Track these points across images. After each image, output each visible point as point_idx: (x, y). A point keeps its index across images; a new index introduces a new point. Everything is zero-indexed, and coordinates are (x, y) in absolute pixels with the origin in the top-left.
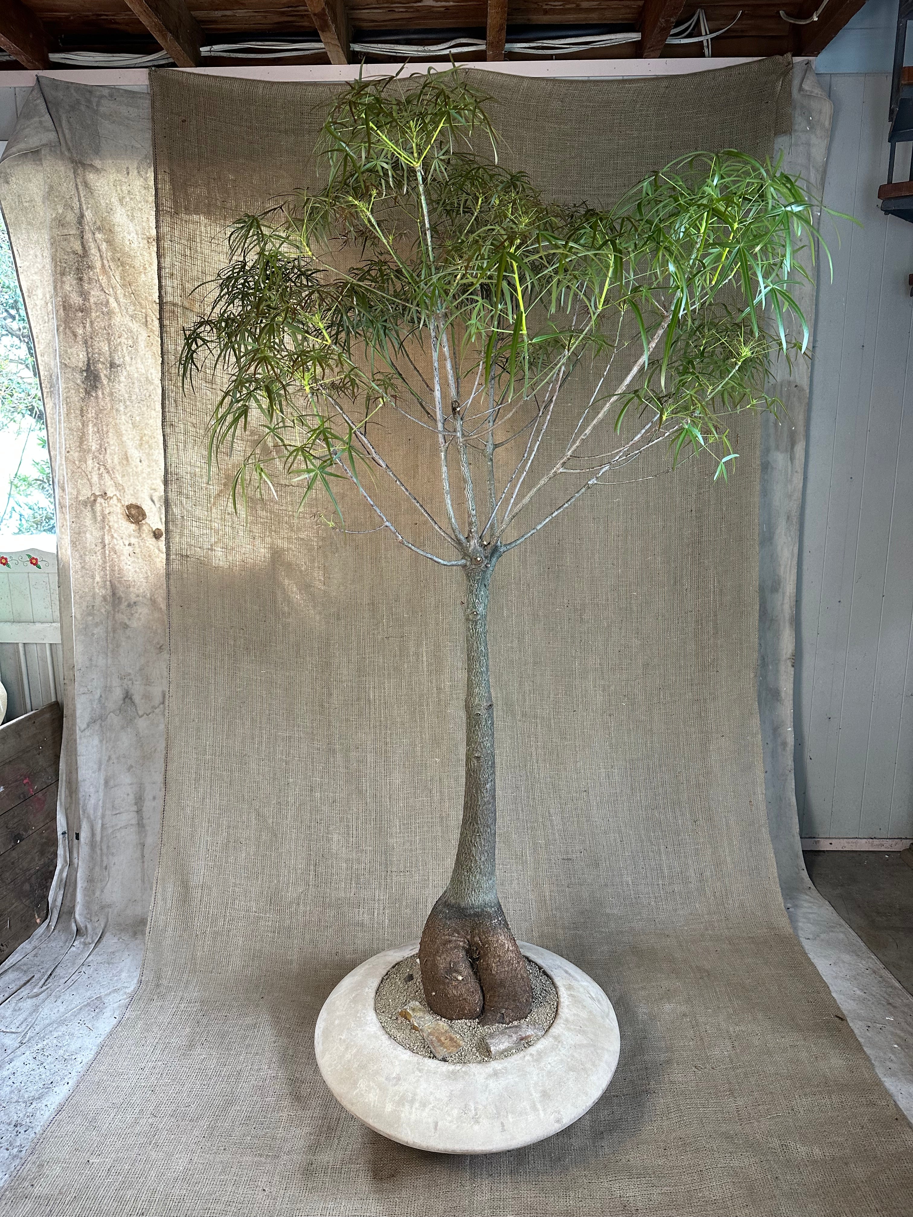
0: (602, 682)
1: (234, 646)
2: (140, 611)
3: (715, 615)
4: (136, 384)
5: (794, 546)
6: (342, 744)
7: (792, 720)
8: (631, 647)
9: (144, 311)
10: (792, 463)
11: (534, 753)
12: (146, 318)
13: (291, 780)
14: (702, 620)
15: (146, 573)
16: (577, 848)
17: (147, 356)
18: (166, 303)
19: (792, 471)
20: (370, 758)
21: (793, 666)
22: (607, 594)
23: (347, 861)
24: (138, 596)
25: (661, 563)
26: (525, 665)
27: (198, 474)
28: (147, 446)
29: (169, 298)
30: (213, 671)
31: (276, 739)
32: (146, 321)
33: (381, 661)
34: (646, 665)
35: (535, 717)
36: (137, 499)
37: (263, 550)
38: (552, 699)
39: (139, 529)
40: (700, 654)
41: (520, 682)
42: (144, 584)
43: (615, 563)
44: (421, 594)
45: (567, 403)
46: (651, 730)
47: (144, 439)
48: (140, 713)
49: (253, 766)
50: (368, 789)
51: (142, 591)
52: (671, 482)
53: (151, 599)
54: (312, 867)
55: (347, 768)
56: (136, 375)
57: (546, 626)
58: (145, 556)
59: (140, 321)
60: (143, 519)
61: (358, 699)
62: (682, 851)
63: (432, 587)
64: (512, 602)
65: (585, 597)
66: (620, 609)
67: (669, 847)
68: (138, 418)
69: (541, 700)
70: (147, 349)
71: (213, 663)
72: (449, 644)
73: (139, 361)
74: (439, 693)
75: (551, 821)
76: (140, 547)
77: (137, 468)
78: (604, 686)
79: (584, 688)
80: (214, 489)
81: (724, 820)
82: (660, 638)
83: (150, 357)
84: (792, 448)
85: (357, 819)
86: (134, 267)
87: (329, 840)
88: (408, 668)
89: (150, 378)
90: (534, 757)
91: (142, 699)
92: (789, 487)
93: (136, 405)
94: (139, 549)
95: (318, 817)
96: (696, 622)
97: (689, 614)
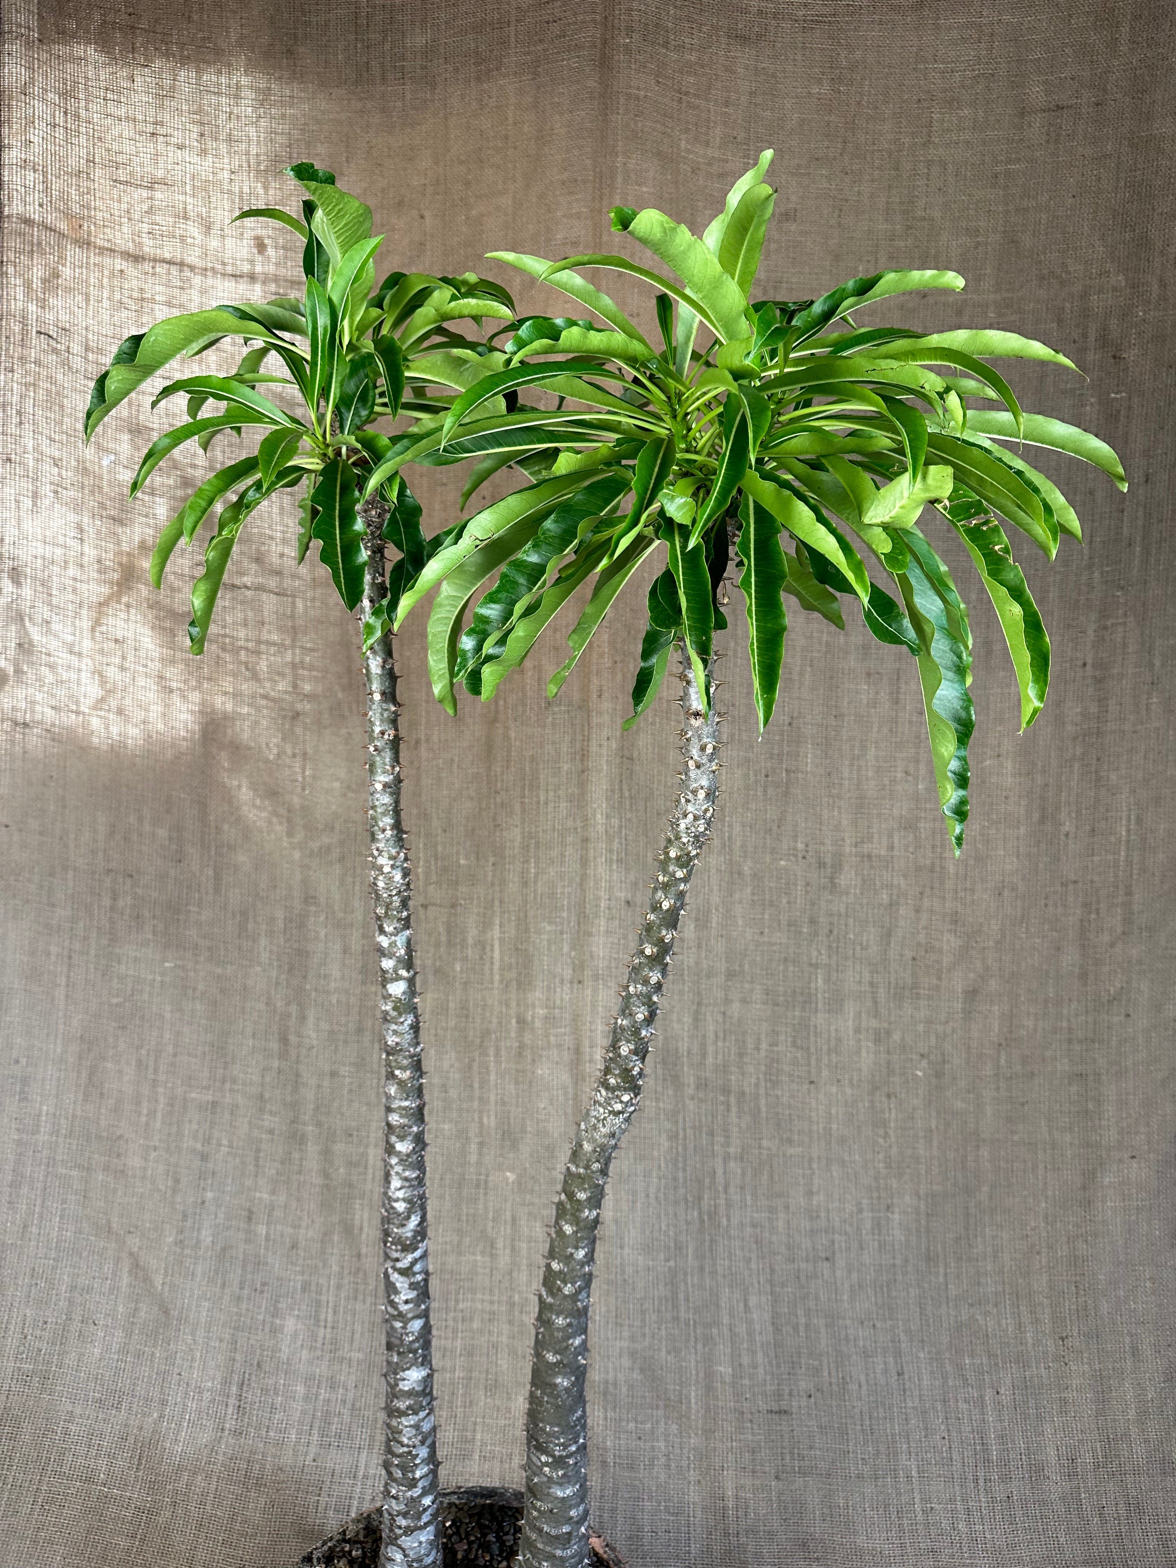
0: (874, 1023)
1: (112, 909)
3: (1129, 894)
8: (941, 950)
11: (720, 1171)
14: (1098, 902)
16: (803, 1385)
18: (9, 216)
22: (890, 836)
23: (309, 1379)
25: (1014, 775)
29: (15, 208)
30: (66, 959)
34: (971, 993)
35: (726, 1091)
37: (184, 717)
38: (762, 1053)
40: (1090, 978)
41: (697, 1013)
43: (912, 770)
44: (494, 820)
50: (366, 1224)
54: (234, 1388)
57: (756, 898)
63: (517, 808)
65: (843, 840)
66: (918, 869)
71: (67, 944)
72: (548, 928)
74: (521, 1031)
75: (750, 1322)
78: (877, 1032)
82: (1004, 936)
87: (275, 1331)
88: (461, 973)
90: (720, 1178)
95: (259, 1278)
96: (1085, 905)
97: (1071, 887)
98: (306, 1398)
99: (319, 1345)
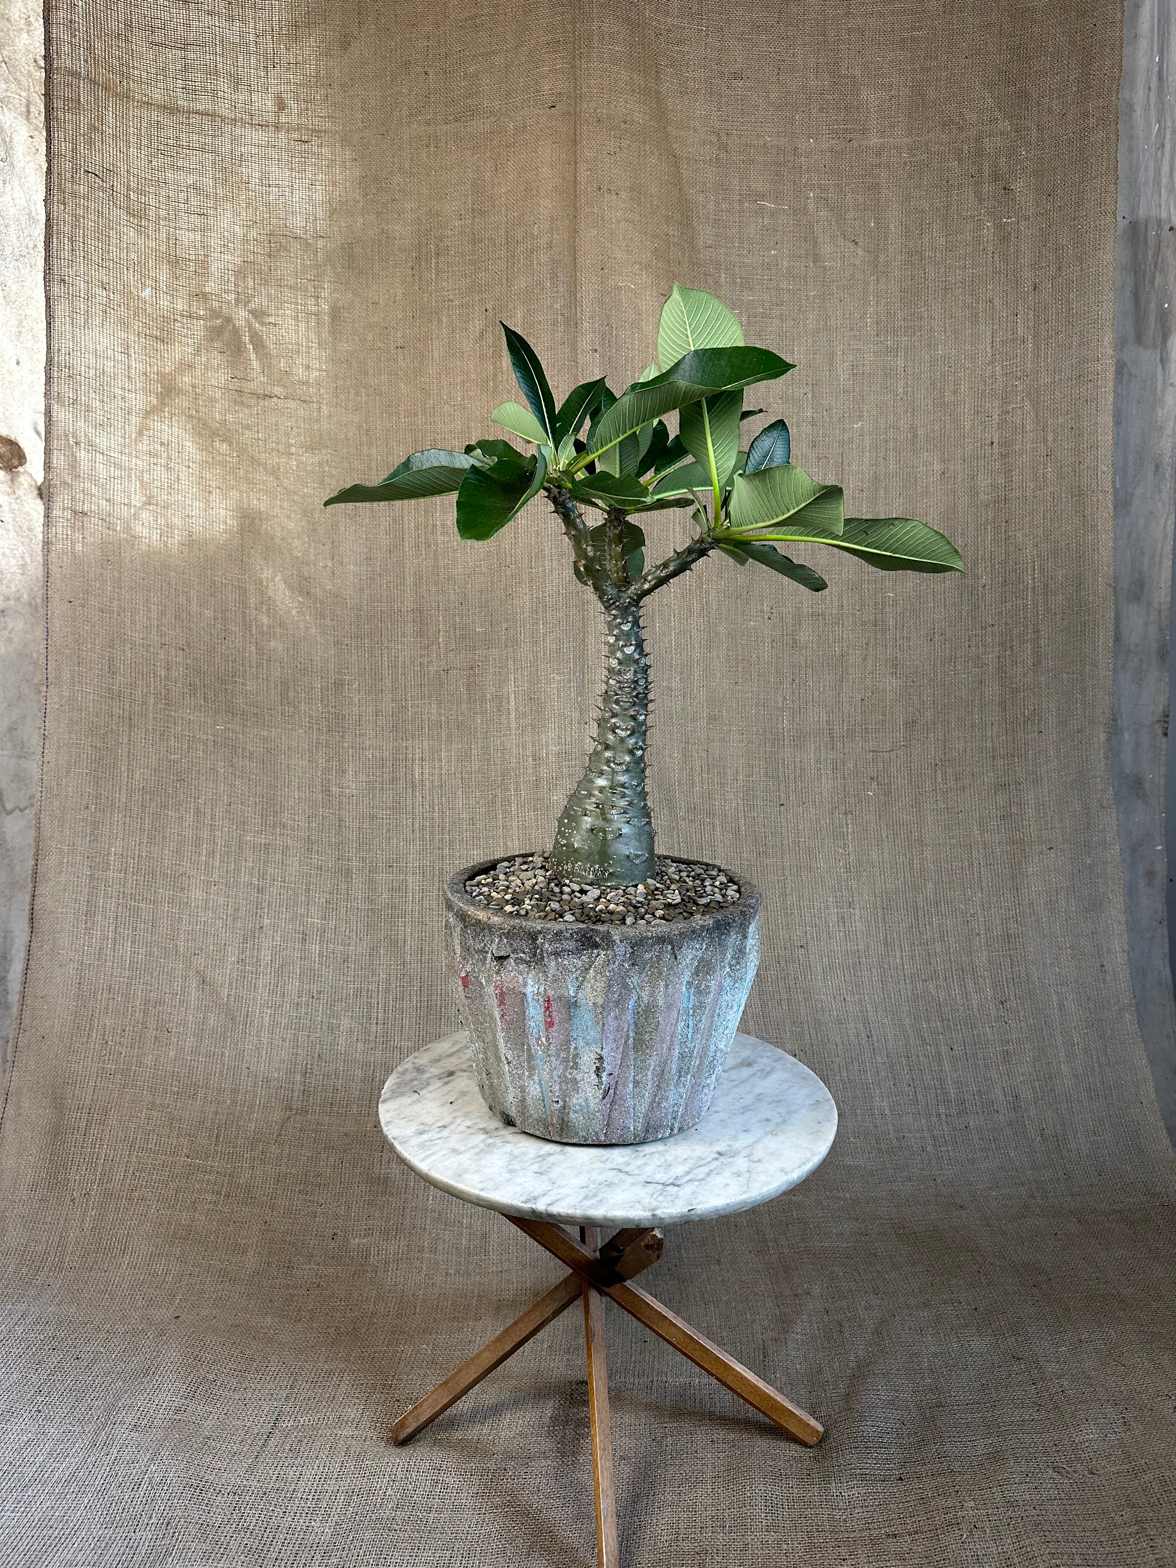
0: (831, 755)
1: (167, 678)
2: (10, 626)
3: (1036, 631)
4: (13, 227)
5: (1167, 519)
6: (363, 859)
7: (1163, 831)
8: (884, 690)
9: (24, 94)
10: (1163, 368)
12: (28, 106)
13: (266, 921)
14: (1012, 640)
15: (23, 558)
17: (27, 170)
18: (57, 69)
19: (1164, 384)
20: (413, 882)
21: (1166, 735)
24: (7, 599)
26: (692, 721)
27: (109, 370)
28: (30, 337)
29: (63, 61)
31: (240, 847)
32: (28, 112)
33: (434, 711)
34: (910, 724)
35: (711, 814)
36: (10, 428)
37: (223, 512)
38: (740, 783)
39: (12, 480)
40: (1008, 704)
42: (19, 577)
44: (505, 590)
45: (769, 249)
46: (920, 840)
47: (25, 323)
48: (9, 806)
49: (197, 894)
51: (14, 589)
52: (954, 393)
53: (30, 604)
55: (372, 902)
56: (12, 211)
57: (730, 653)
58: (20, 527)
59: (16, 109)
60: (21, 464)
61: (394, 780)
62: (980, 1055)
63: (525, 577)
64: (671, 607)
65: (801, 602)
66: (865, 623)
67: (955, 1047)
68: (14, 288)
69: (723, 785)
70: (28, 158)
71: (127, 707)
72: (557, 678)
73: (16, 185)
76: (12, 511)
77: (11, 374)
78: (834, 762)
79: (798, 765)
80: (139, 401)
81: (1055, 998)
82: (935, 674)
83: (33, 172)
84: (1164, 341)
85: (387, 991)
86: (8, 19)
87: (331, 1029)
88: (482, 724)
89: (33, 214)
91: (12, 781)
92: (1160, 414)
93: (12, 265)
94: (11, 515)
95: (315, 988)
96: (1001, 644)
97: (989, 630)
98: (364, 1080)
99: (372, 1038)
